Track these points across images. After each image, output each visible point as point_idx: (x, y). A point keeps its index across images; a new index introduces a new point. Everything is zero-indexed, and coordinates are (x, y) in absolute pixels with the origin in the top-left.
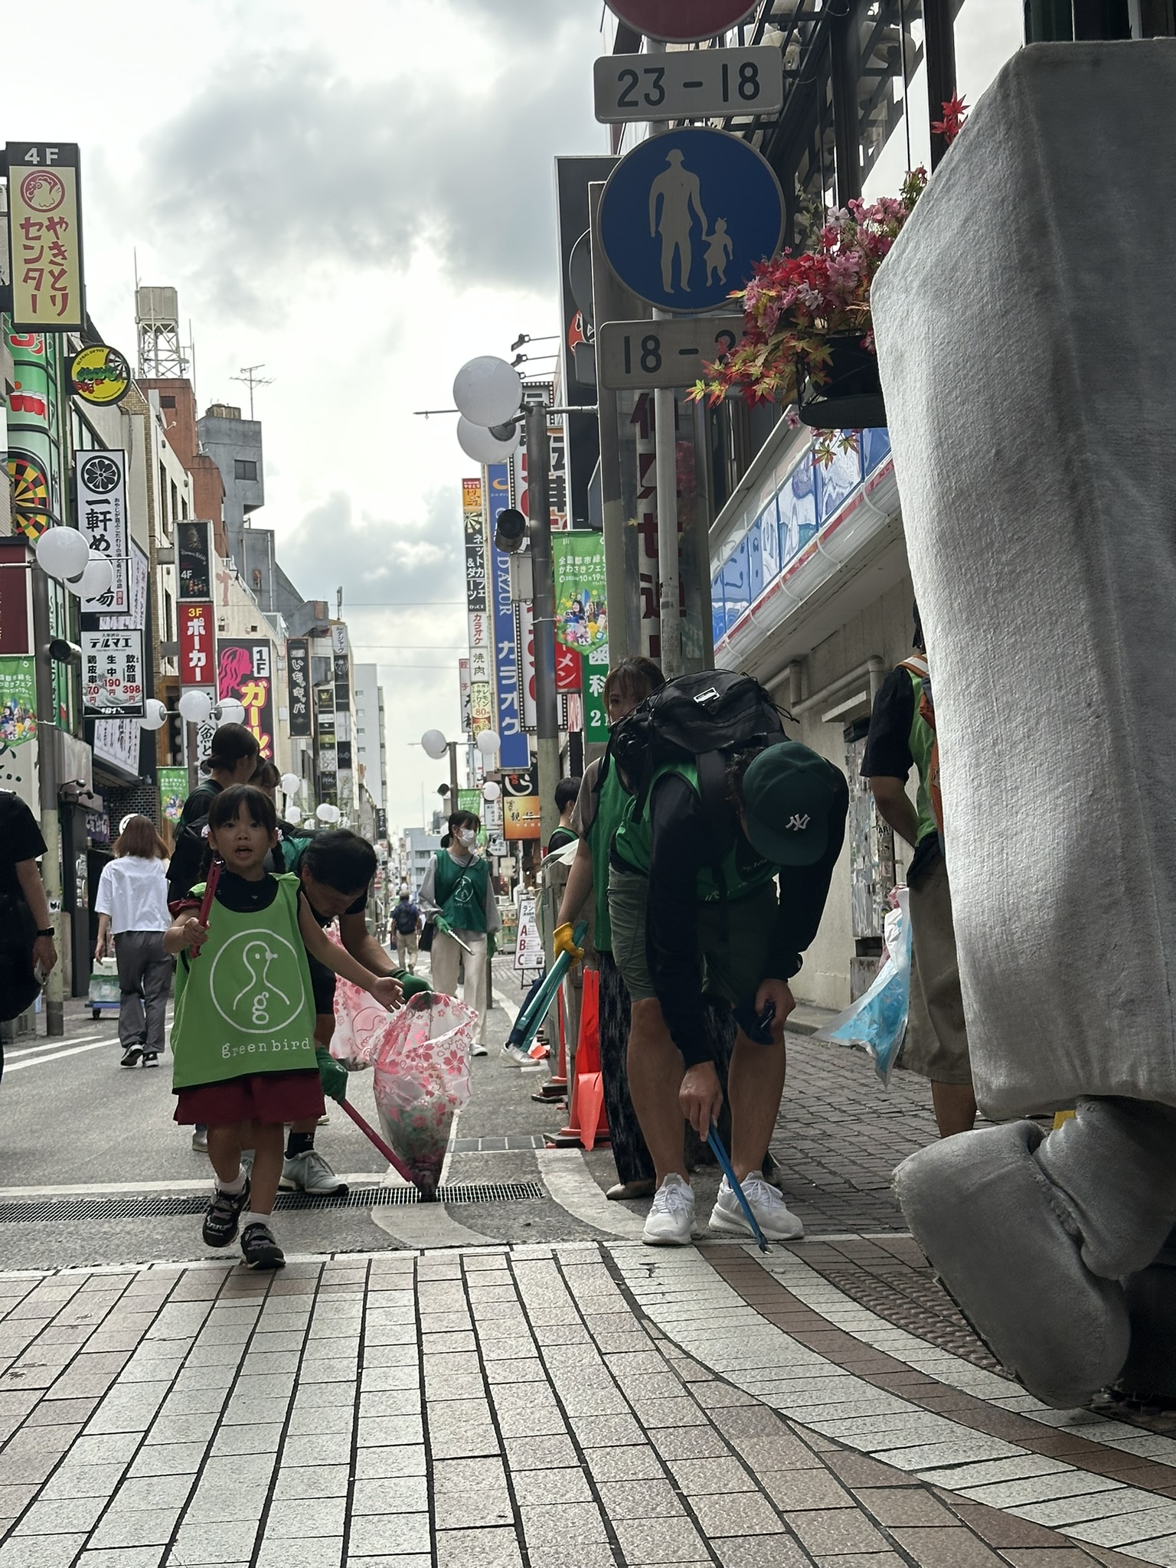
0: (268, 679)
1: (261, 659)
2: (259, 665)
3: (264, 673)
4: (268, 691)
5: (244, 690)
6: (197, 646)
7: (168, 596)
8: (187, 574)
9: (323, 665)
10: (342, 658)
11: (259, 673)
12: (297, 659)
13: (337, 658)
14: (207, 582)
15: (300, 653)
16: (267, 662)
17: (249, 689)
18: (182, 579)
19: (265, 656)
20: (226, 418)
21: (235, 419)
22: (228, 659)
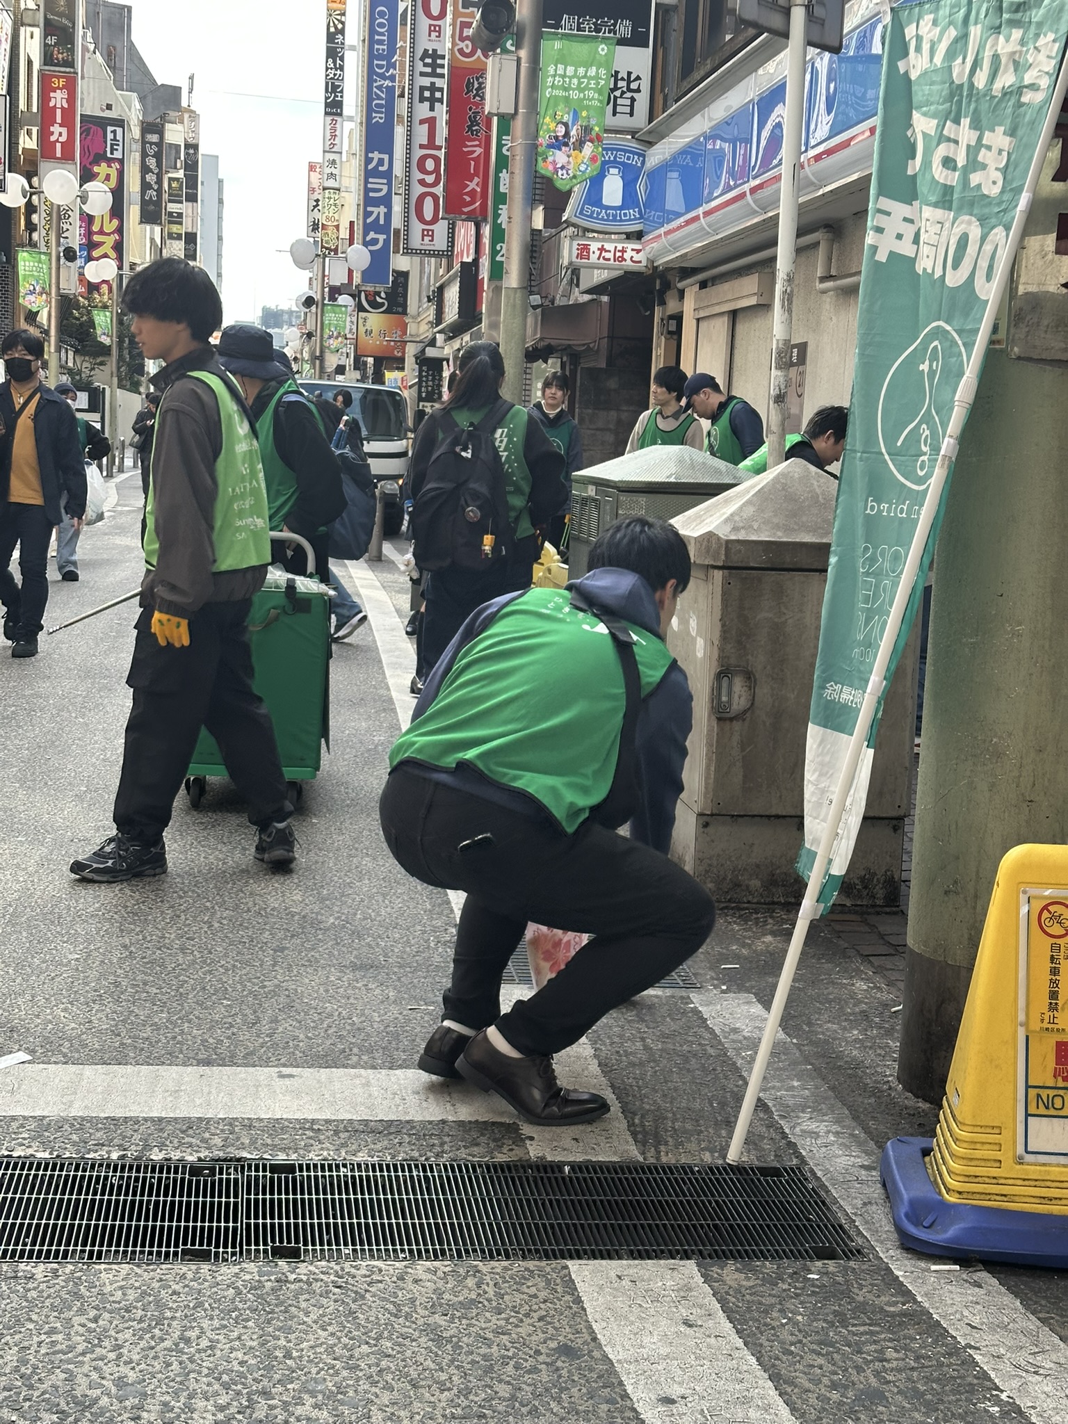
1: (115, 139)
2: (112, 145)
4: (121, 173)
5: (96, 169)
6: (59, 120)
7: (30, 63)
8: (52, 40)
9: (173, 152)
10: (192, 147)
12: (151, 144)
13: (187, 146)
14: (72, 51)
15: (154, 138)
16: (121, 143)
17: (102, 169)
18: (46, 45)
19: (119, 137)
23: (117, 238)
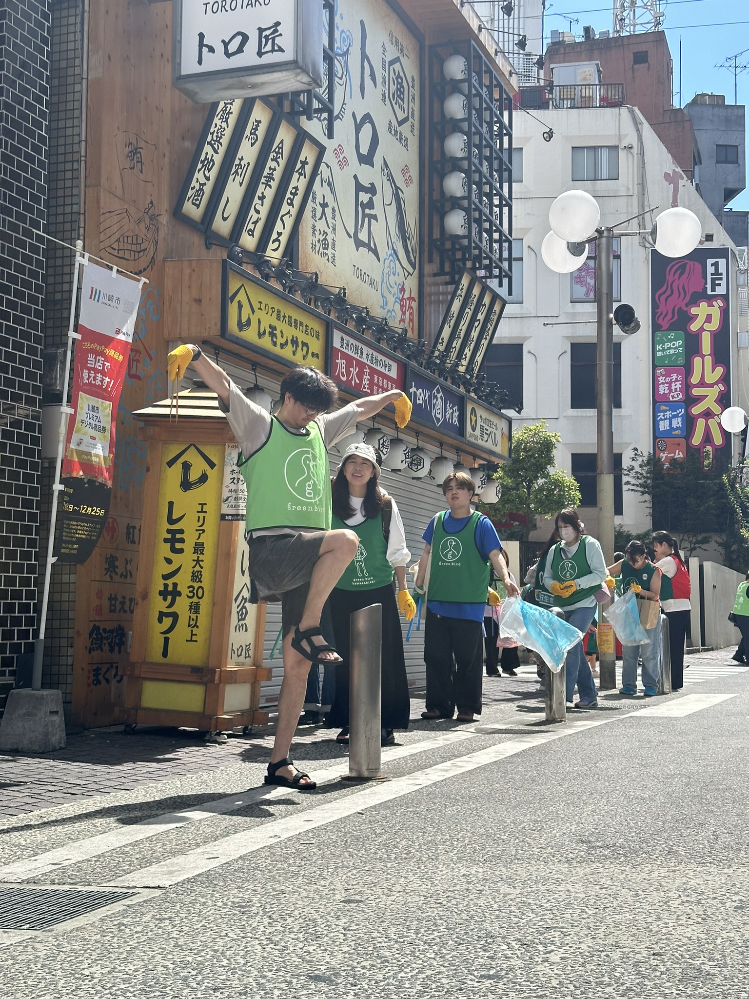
0: (725, 298)
1: (717, 272)
2: (713, 280)
3: (721, 290)
4: (725, 313)
5: (694, 311)
11: (713, 290)
16: (724, 277)
17: (701, 310)
19: (722, 269)
20: (709, 104)
21: (718, 105)
22: (674, 274)
23: (723, 389)
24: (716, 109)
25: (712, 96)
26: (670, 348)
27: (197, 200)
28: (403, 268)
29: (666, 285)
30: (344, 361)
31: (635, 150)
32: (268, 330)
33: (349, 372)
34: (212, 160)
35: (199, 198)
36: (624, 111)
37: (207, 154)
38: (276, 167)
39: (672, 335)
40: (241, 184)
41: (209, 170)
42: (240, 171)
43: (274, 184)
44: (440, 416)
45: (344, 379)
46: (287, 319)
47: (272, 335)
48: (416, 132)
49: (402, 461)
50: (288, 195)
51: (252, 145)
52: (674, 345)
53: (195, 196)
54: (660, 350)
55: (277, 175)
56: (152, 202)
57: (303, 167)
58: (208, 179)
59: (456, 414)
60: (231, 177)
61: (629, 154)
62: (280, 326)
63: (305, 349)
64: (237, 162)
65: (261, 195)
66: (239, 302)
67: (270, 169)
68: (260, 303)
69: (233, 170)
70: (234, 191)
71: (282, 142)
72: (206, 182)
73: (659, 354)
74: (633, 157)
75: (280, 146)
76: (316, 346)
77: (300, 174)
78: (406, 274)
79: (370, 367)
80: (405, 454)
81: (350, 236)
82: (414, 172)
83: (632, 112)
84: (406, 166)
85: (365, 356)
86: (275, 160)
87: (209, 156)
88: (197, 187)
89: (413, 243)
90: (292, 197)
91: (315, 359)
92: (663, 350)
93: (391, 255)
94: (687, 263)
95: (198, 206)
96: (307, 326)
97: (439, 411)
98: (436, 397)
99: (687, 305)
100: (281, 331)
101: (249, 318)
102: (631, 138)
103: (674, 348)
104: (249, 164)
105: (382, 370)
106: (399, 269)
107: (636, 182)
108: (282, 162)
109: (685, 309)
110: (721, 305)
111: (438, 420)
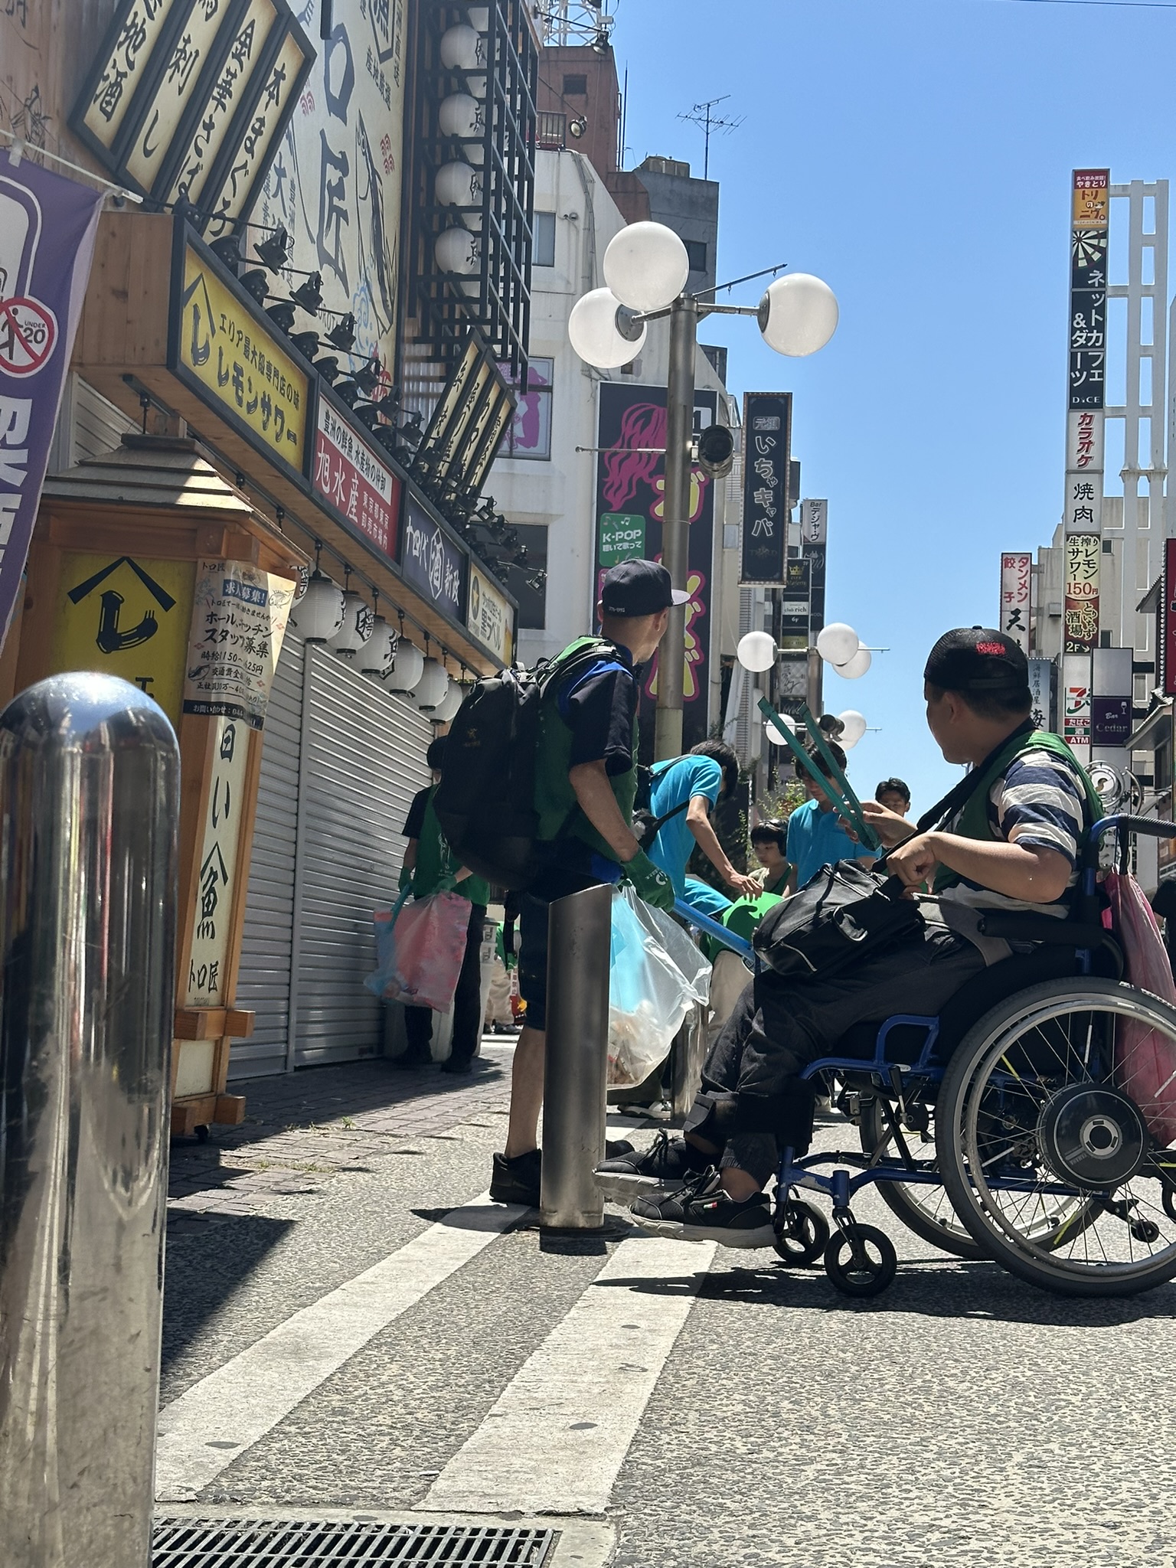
4: (707, 492)
12: (765, 434)
13: (809, 548)
15: (770, 423)
20: (666, 174)
21: (679, 177)
22: (634, 425)
23: (699, 610)
24: (677, 186)
25: (671, 163)
26: (622, 540)
27: (108, 103)
28: (377, 317)
29: (620, 440)
30: (328, 457)
31: (581, 223)
32: (232, 372)
33: (333, 479)
34: (143, 31)
35: (113, 100)
36: (566, 157)
37: (136, 14)
38: (237, 71)
39: (626, 520)
40: (180, 90)
41: (136, 48)
42: (182, 63)
43: (231, 103)
44: (437, 583)
45: (326, 490)
46: (257, 358)
47: (238, 384)
48: (401, 79)
49: (386, 656)
50: (249, 133)
51: (208, 17)
52: (629, 535)
53: (106, 95)
54: (607, 543)
55: (237, 86)
56: (36, 90)
57: (276, 83)
58: (131, 65)
59: (457, 584)
60: (169, 72)
61: (572, 228)
62: (249, 369)
63: (279, 421)
64: (181, 45)
65: (207, 121)
66: (196, 306)
67: (228, 71)
68: (223, 316)
69: (173, 60)
70: (169, 101)
71: (252, 25)
72: (128, 71)
73: (606, 548)
74: (578, 232)
75: (249, 31)
76: (293, 420)
77: (271, 96)
78: (381, 329)
79: (360, 478)
80: (392, 644)
81: (313, 241)
82: (396, 151)
83: (578, 161)
84: (387, 136)
85: (354, 454)
86: (237, 56)
87: (139, 21)
88: (112, 79)
89: (391, 274)
90: (253, 136)
91: (291, 443)
92: (613, 542)
93: (363, 289)
94: (654, 409)
95: (109, 115)
96: (283, 379)
97: (436, 575)
98: (434, 548)
99: (651, 475)
100: (249, 380)
101: (207, 342)
102: (577, 205)
103: (632, 541)
104: (197, 52)
105: (373, 484)
106: (372, 319)
107: (580, 275)
108: (248, 63)
109: (647, 480)
110: (702, 479)
111: (435, 587)
